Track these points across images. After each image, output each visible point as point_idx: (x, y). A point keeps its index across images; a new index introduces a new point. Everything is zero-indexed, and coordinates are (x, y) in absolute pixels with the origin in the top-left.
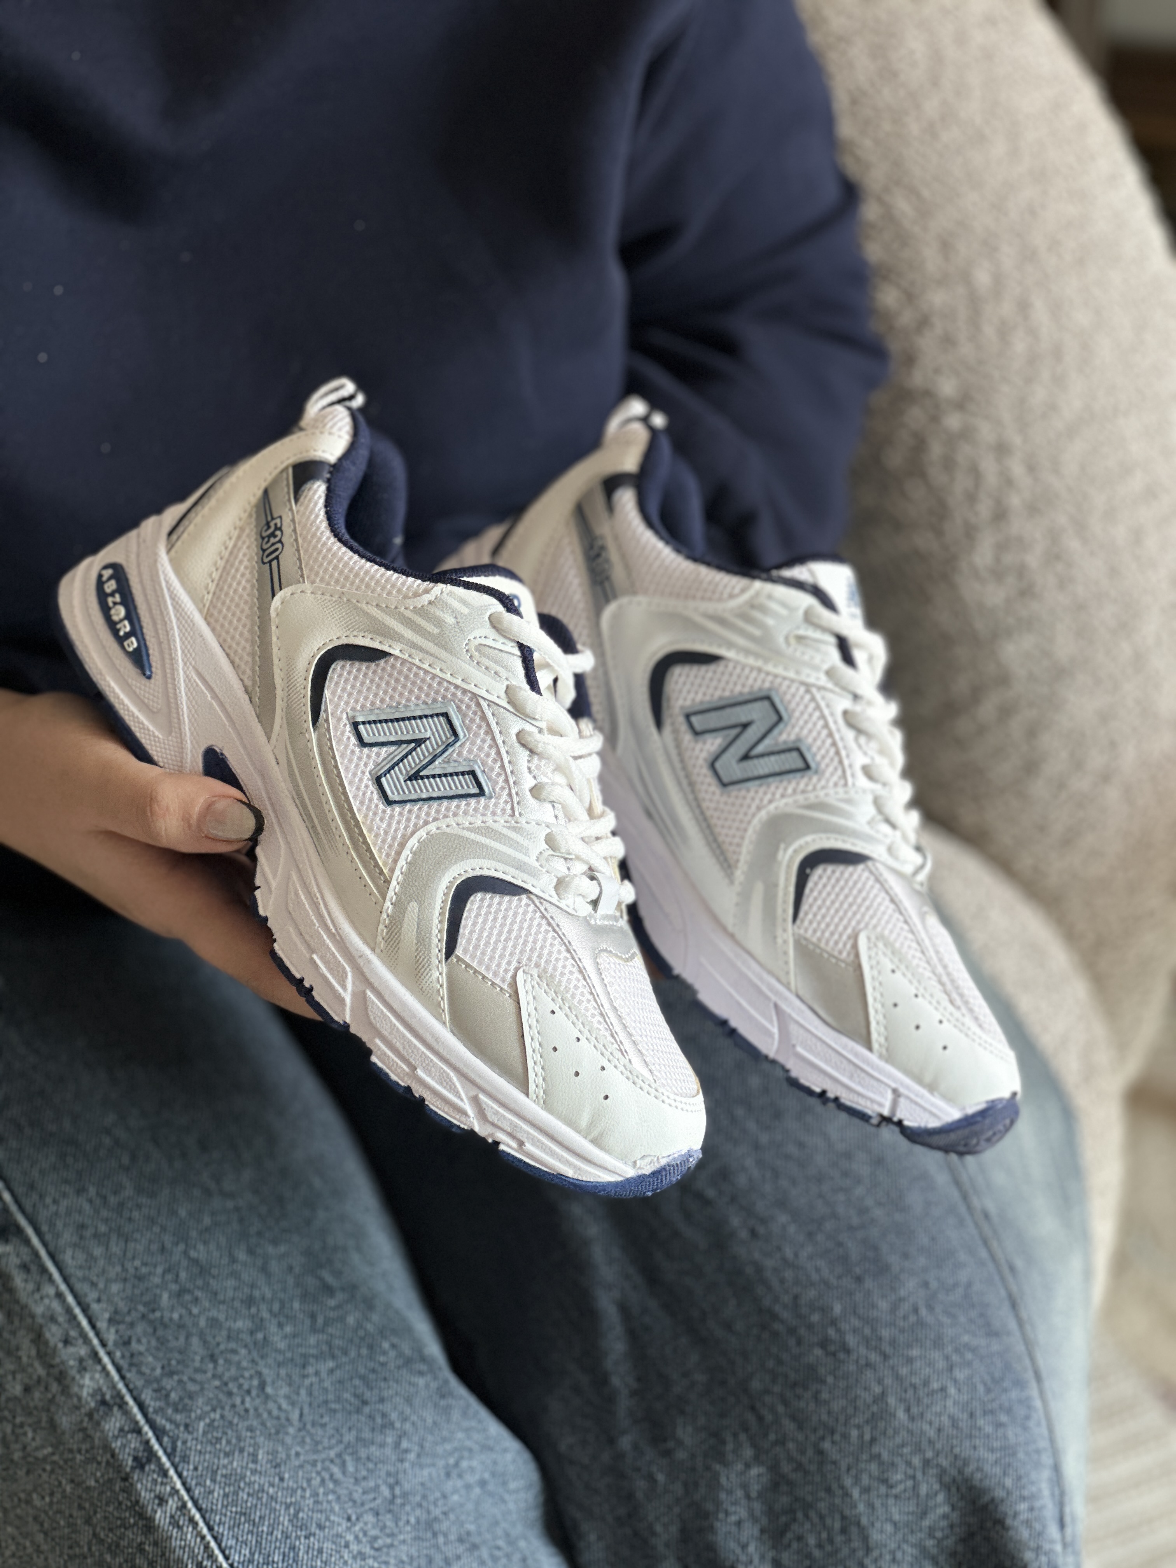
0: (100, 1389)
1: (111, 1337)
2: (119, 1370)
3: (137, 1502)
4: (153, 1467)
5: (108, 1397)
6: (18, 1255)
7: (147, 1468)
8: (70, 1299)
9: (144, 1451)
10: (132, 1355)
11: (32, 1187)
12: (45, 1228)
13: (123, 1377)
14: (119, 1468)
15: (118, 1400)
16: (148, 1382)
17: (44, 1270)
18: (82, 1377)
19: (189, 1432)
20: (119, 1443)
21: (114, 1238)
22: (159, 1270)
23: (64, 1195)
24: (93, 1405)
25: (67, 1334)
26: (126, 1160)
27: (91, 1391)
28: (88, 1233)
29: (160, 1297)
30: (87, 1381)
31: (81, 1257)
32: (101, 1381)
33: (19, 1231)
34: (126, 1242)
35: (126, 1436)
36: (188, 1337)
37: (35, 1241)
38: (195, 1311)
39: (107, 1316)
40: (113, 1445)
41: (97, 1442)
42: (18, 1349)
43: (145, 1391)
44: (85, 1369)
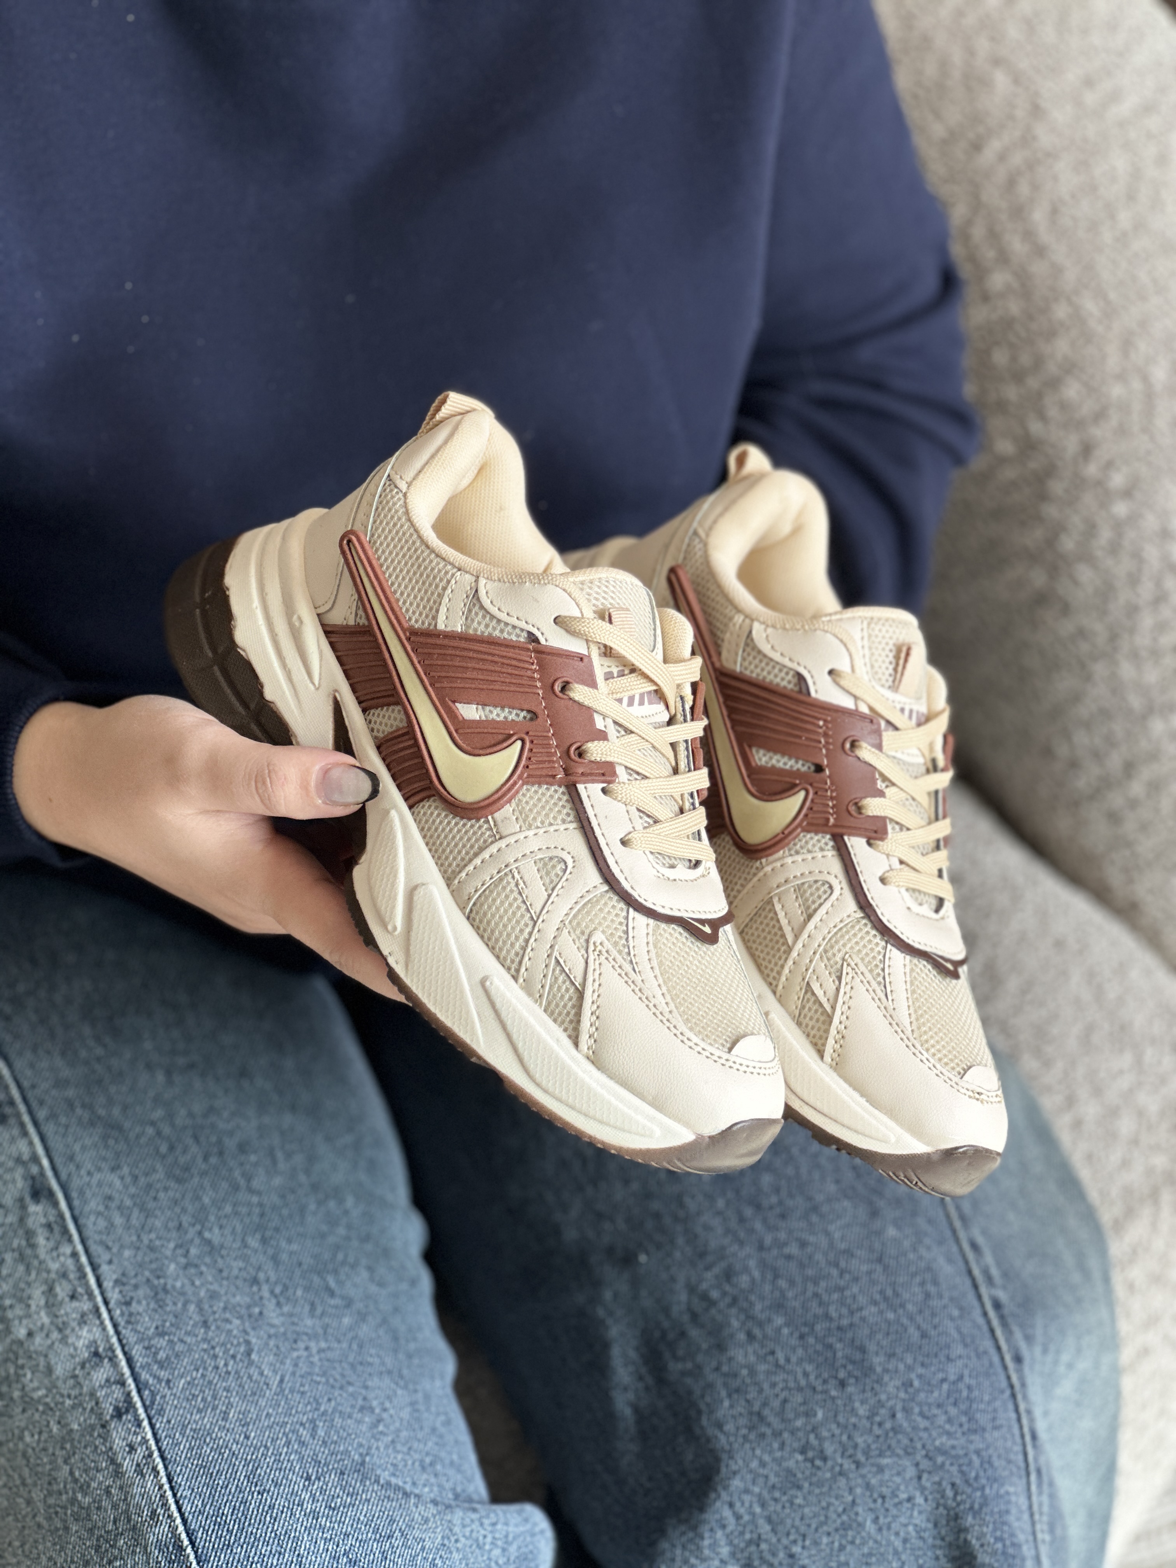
0: (95, 1342)
1: (114, 1296)
2: (115, 1326)
3: (111, 1448)
4: (129, 1417)
5: (101, 1350)
6: (45, 1216)
7: (124, 1417)
8: (84, 1259)
9: (125, 1401)
10: (131, 1314)
11: (71, 1158)
12: (74, 1195)
13: (118, 1333)
14: (100, 1416)
15: (110, 1354)
16: (141, 1340)
17: (65, 1231)
18: (81, 1328)
19: (169, 1388)
20: (103, 1393)
21: (136, 1213)
22: (172, 1245)
23: (99, 1169)
24: (86, 1355)
25: (75, 1291)
26: (164, 1149)
27: (86, 1342)
28: (113, 1205)
29: (168, 1267)
30: (84, 1332)
31: (102, 1223)
32: (97, 1335)
33: (51, 1194)
34: (147, 1217)
35: (110, 1386)
36: (186, 1304)
37: (63, 1205)
38: (197, 1283)
39: (114, 1277)
40: (99, 1394)
41: (85, 1389)
42: (29, 1298)
43: (136, 1347)
44: (85, 1323)
